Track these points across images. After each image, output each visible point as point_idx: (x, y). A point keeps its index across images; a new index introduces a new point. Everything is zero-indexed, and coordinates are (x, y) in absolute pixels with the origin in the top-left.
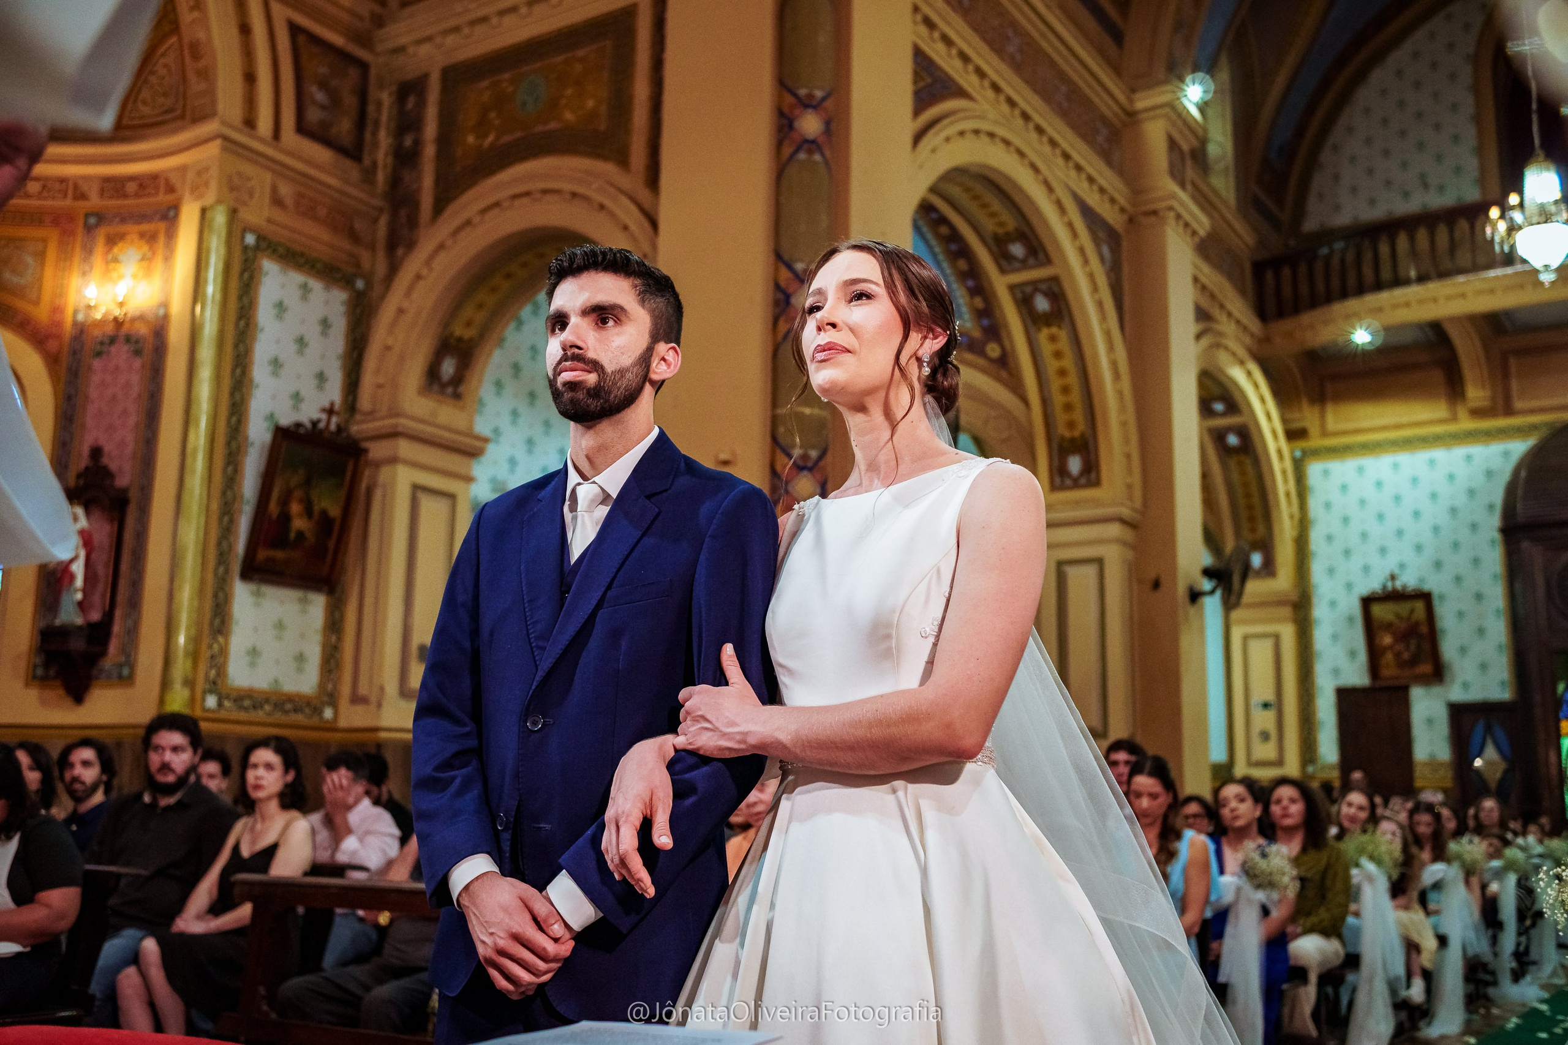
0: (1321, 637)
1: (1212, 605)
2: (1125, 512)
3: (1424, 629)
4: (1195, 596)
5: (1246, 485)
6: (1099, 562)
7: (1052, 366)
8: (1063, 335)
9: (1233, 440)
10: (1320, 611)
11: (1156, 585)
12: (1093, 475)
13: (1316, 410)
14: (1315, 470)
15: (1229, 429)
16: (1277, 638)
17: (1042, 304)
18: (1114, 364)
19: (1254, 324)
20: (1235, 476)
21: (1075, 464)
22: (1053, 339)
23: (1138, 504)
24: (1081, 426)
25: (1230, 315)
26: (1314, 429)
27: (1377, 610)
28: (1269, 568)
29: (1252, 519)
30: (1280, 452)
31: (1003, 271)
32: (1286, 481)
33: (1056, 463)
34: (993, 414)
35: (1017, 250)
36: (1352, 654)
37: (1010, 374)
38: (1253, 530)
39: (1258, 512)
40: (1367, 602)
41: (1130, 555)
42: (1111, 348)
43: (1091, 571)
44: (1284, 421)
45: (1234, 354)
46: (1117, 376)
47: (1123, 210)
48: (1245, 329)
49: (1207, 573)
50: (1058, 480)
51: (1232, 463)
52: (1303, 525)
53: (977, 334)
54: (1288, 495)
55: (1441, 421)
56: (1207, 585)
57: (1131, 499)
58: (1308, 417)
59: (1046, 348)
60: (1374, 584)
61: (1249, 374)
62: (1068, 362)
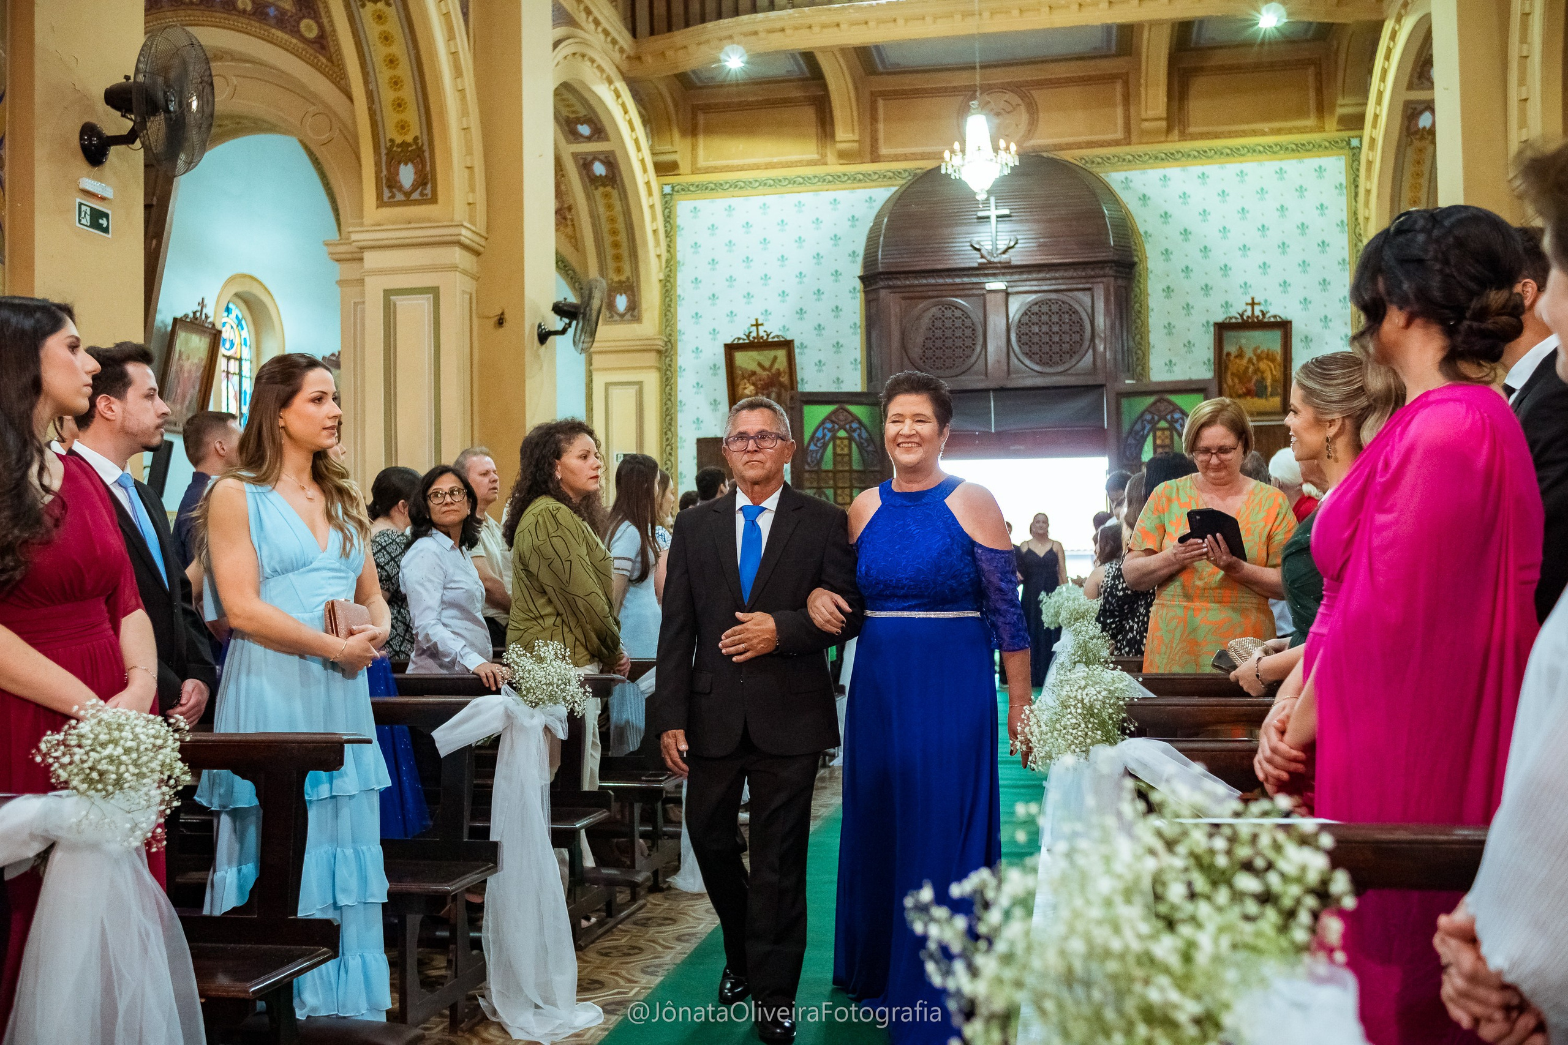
0: (685, 386)
1: (563, 346)
2: (466, 235)
3: (784, 379)
4: (544, 336)
5: (612, 220)
6: (434, 292)
9: (599, 169)
10: (684, 358)
11: (501, 322)
12: (428, 190)
13: (688, 141)
14: (683, 207)
15: (595, 157)
16: (640, 384)
20: (601, 210)
21: (407, 175)
23: (481, 228)
24: (415, 130)
26: (684, 166)
28: (634, 311)
29: (617, 258)
30: (648, 183)
32: (654, 219)
33: (385, 172)
34: (312, 109)
36: (715, 403)
38: (619, 270)
39: (625, 251)
40: (731, 349)
41: (470, 285)
43: (424, 303)
44: (653, 154)
49: (559, 309)
50: (387, 193)
51: (599, 193)
52: (670, 266)
54: (655, 231)
55: (811, 163)
56: (557, 323)
58: (678, 148)
60: (737, 332)
61: (618, 96)
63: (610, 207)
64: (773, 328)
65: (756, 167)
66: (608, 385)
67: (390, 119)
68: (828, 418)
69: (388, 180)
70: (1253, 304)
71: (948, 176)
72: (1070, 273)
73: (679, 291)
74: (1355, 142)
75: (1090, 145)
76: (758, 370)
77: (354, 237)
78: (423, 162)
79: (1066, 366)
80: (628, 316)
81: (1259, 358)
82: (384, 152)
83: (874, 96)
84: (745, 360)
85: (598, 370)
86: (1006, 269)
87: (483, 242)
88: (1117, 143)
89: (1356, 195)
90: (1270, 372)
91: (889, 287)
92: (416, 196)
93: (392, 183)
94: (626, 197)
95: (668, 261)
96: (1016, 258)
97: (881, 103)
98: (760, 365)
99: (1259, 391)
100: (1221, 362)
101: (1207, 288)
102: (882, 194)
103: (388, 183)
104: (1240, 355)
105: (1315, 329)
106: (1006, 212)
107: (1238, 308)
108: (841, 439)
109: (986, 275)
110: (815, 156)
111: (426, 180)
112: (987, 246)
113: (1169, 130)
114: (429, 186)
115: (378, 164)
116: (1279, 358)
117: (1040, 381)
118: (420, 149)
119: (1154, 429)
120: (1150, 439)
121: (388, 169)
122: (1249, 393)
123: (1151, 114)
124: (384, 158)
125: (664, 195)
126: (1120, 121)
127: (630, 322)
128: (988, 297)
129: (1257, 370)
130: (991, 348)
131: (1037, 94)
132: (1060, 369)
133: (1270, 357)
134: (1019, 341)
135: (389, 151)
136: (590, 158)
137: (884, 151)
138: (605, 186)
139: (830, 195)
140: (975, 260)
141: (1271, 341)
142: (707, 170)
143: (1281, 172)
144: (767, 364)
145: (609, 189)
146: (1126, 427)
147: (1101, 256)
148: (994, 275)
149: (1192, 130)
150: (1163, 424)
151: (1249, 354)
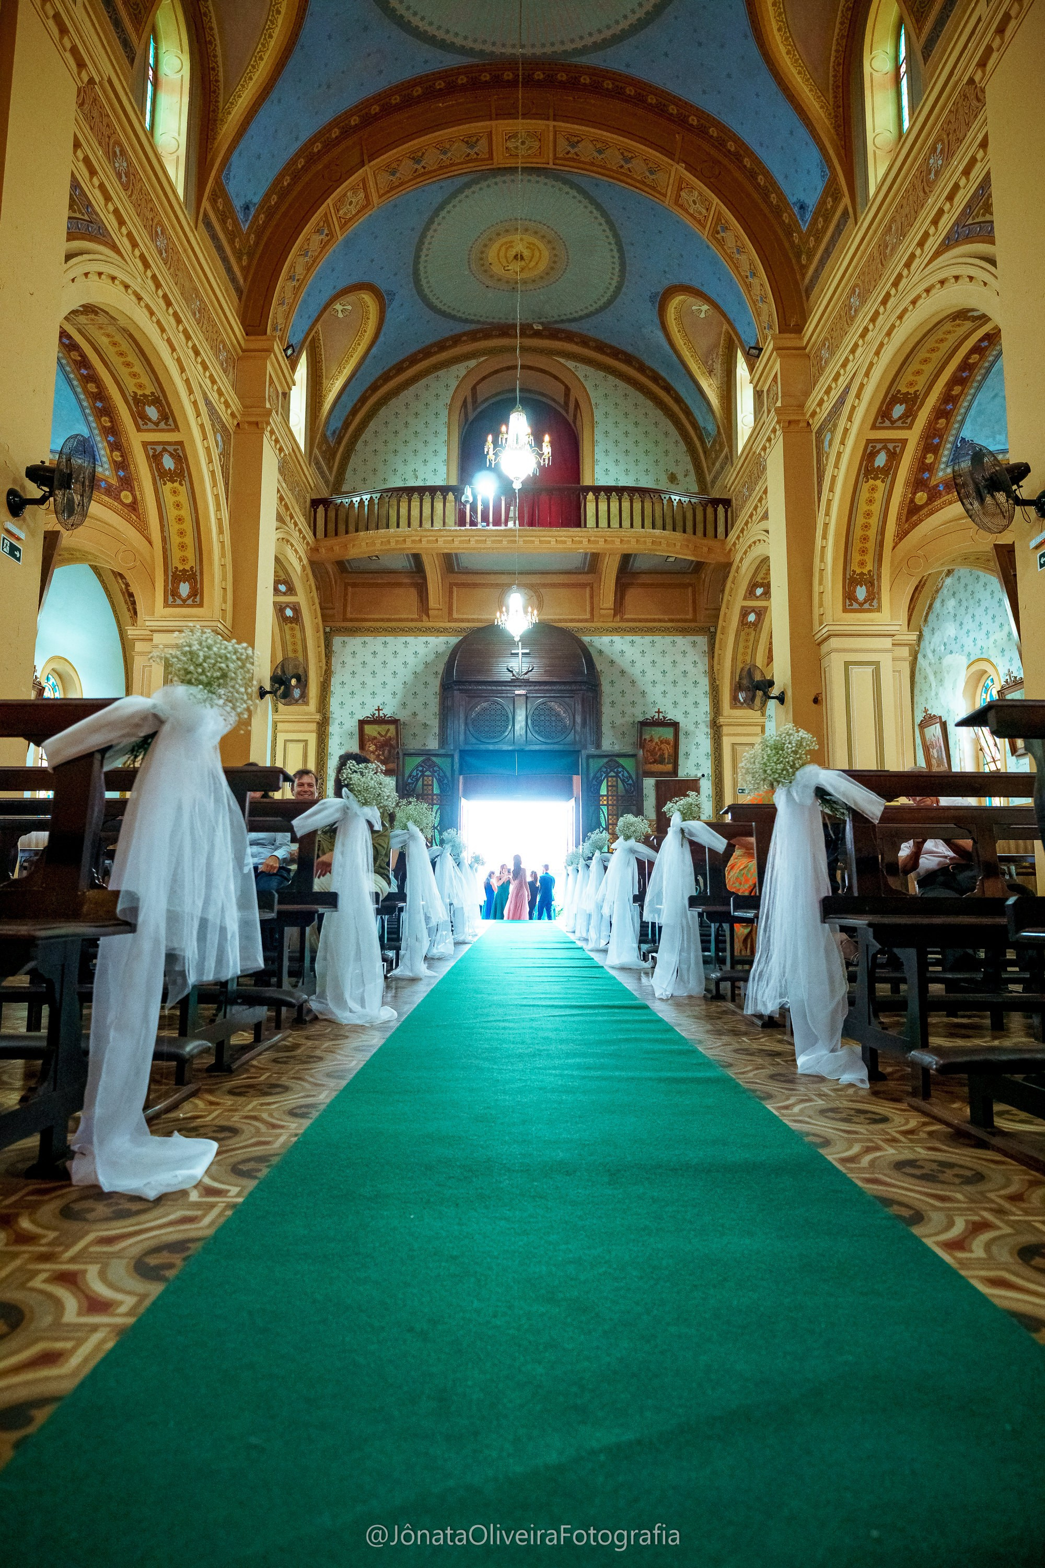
7: (172, 513)
8: (183, 490)
9: (289, 613)
17: (168, 463)
18: (220, 521)
19: (310, 537)
22: (174, 492)
24: (191, 563)
25: (296, 524)
27: (368, 729)
31: (139, 430)
33: (170, 586)
35: (152, 412)
37: (138, 517)
40: (362, 723)
42: (218, 509)
45: (296, 551)
46: (221, 531)
47: (233, 415)
48: (304, 538)
50: (170, 599)
51: (287, 627)
53: (114, 482)
57: (224, 618)
59: (169, 499)
62: (185, 512)
63: (293, 636)
64: (388, 712)
65: (382, 620)
66: (286, 741)
67: (176, 554)
68: (419, 765)
69: (172, 591)
70: (659, 712)
71: (498, 626)
72: (563, 687)
73: (332, 688)
74: (712, 629)
75: (572, 621)
76: (378, 736)
77: (148, 623)
78: (196, 582)
79: (559, 740)
80: (300, 701)
81: (662, 742)
82: (170, 574)
83: (451, 585)
84: (369, 730)
85: (282, 732)
86: (526, 683)
87: (229, 633)
88: (586, 621)
89: (713, 657)
90: (667, 750)
91: (459, 690)
92: (190, 602)
93: (175, 593)
94: (304, 632)
95: (326, 671)
96: (532, 677)
97: (455, 589)
98: (379, 733)
99: (661, 761)
100: (642, 744)
101: (633, 703)
102: (454, 640)
103: (172, 595)
104: (651, 740)
105: (691, 728)
106: (527, 651)
107: (651, 713)
108: (428, 776)
109: (515, 686)
110: (416, 616)
111: (196, 595)
112: (516, 670)
113: (615, 615)
114: (198, 597)
115: (166, 581)
116: (672, 743)
117: (543, 747)
118: (194, 574)
119: (607, 777)
120: (605, 782)
121: (173, 585)
122: (655, 762)
123: (605, 606)
124: (170, 578)
125: (325, 633)
126: (588, 609)
127: (301, 704)
128: (516, 698)
129: (660, 749)
130: (517, 727)
131: (543, 591)
132: (556, 740)
133: (667, 742)
134: (533, 723)
135: (174, 574)
136: (284, 605)
137: (455, 616)
138: (291, 623)
139: (424, 639)
140: (508, 677)
141: (668, 733)
142: (351, 620)
143: (674, 642)
144: (383, 733)
145: (294, 625)
146: (592, 775)
147: (579, 679)
148: (520, 686)
149: (626, 617)
150: (612, 774)
151: (656, 740)
